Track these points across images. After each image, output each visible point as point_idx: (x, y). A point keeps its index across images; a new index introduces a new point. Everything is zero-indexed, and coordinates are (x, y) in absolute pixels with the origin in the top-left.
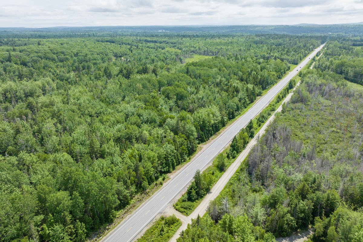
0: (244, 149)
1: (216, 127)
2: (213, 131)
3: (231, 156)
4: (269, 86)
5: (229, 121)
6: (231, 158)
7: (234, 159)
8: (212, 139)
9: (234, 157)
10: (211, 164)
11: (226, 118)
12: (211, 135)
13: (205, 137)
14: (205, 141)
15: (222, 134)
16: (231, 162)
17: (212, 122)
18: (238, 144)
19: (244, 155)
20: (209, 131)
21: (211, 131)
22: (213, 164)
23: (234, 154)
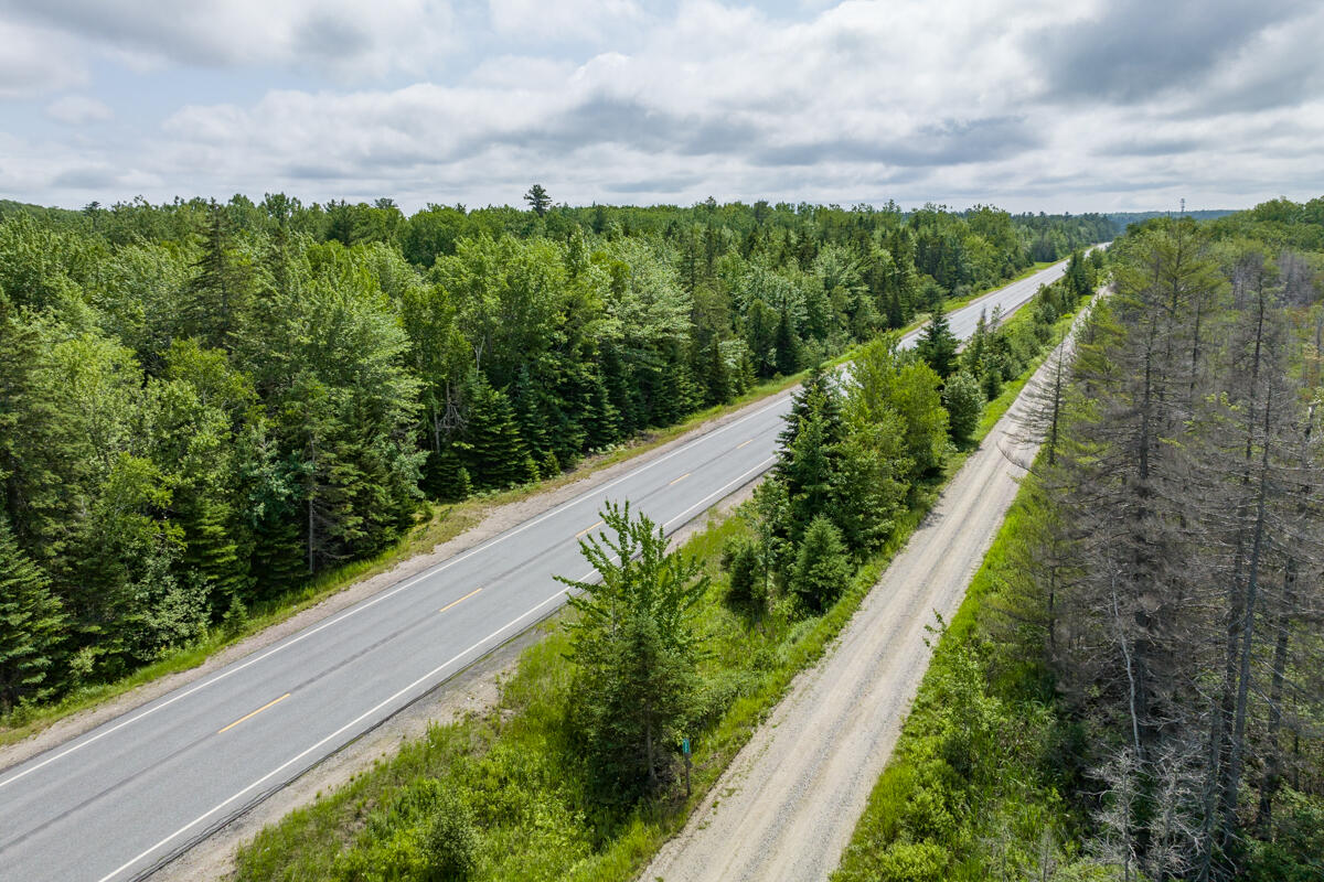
0: (919, 525)
1: (646, 380)
2: (616, 400)
3: (784, 592)
4: (968, 287)
5: (762, 384)
6: (780, 606)
7: (812, 621)
8: (599, 466)
9: (817, 599)
10: (483, 696)
11: (734, 351)
12: (598, 438)
13: (527, 433)
14: (523, 476)
15: (693, 434)
16: (783, 652)
17: (611, 327)
18: (849, 444)
19: (936, 568)
20: (571, 390)
21: (596, 402)
22: (513, 696)
23: (820, 549)
